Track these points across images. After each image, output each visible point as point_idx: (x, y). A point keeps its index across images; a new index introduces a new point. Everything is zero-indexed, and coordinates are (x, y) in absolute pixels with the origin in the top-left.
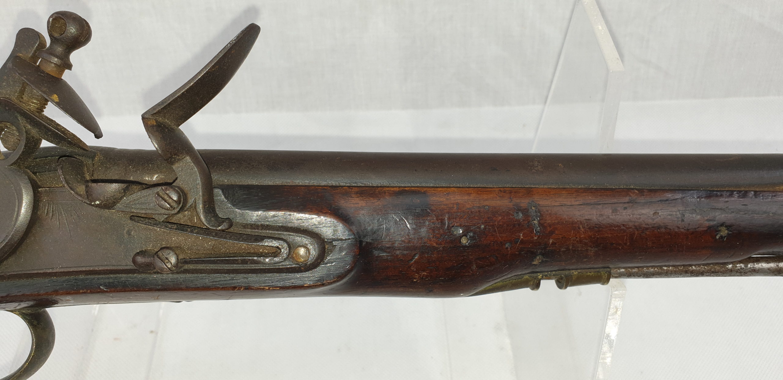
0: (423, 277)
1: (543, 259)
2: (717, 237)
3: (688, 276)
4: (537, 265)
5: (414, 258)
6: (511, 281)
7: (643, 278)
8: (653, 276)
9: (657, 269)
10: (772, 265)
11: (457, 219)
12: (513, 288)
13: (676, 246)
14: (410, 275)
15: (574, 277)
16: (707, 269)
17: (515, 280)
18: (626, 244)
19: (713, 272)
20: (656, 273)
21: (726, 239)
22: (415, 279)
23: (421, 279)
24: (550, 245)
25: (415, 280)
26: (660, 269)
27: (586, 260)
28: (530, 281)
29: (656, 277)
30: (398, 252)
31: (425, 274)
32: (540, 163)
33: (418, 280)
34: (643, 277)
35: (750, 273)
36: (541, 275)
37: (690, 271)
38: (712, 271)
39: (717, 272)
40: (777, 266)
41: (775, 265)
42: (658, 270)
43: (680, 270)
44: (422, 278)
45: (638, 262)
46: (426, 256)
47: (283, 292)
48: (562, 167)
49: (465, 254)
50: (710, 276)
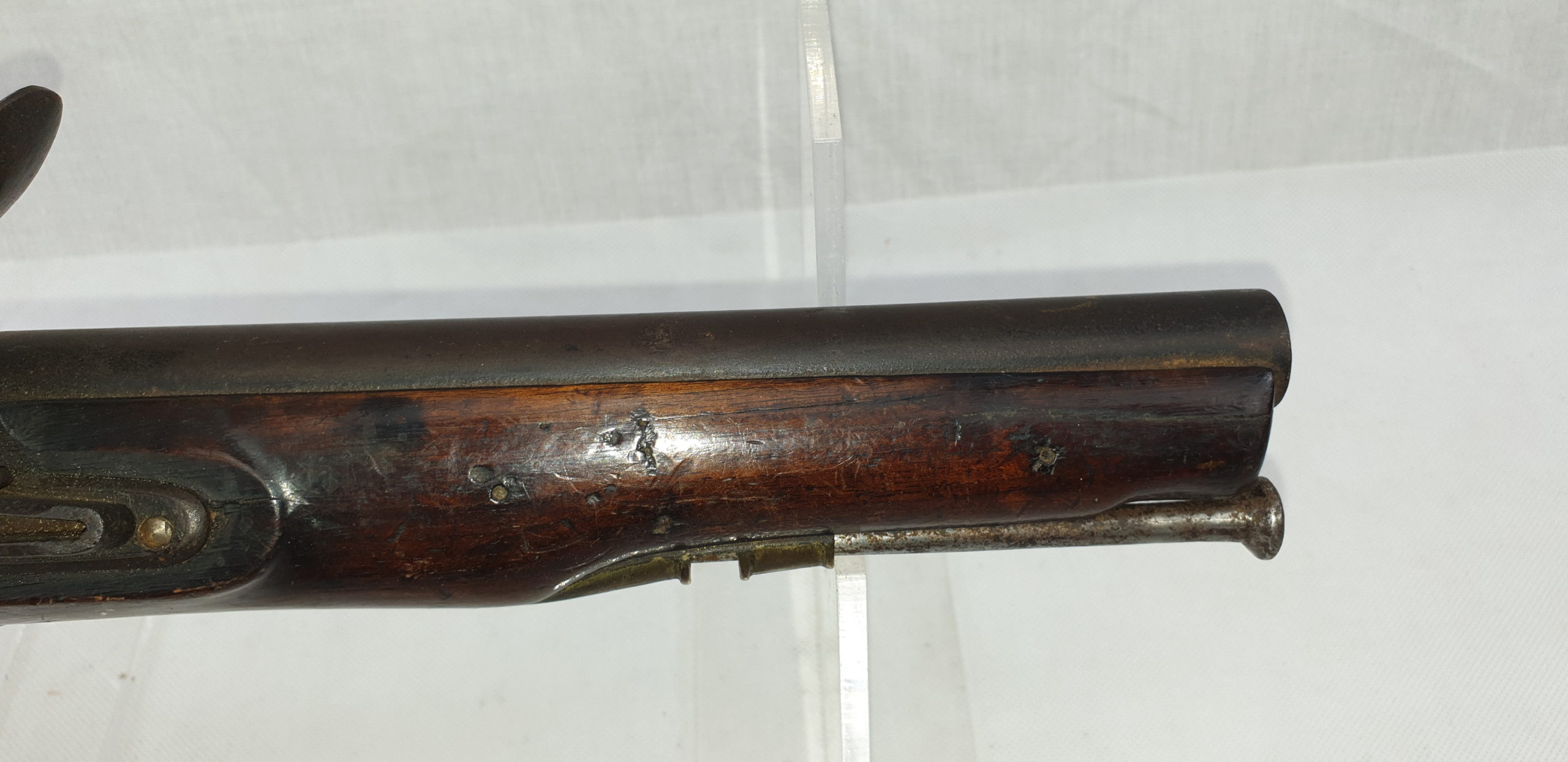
0: (422, 569)
1: (673, 523)
2: (1036, 468)
3: (1003, 548)
4: (664, 534)
5: (399, 533)
6: (628, 568)
7: (909, 553)
8: (929, 548)
9: (935, 533)
10: (1179, 519)
11: (483, 452)
12: (635, 583)
13: (949, 489)
14: (397, 566)
15: (758, 555)
16: (1041, 532)
17: (637, 565)
18: (839, 486)
19: (1053, 538)
20: (933, 542)
21: (1054, 472)
22: (407, 573)
23: (420, 573)
24: (680, 495)
25: (408, 576)
26: (941, 534)
27: (765, 521)
28: (668, 566)
29: (936, 551)
30: (363, 523)
31: (426, 562)
32: (668, 332)
33: (414, 576)
34: (907, 550)
35: (1133, 538)
36: (688, 554)
37: (1005, 536)
38: (1051, 535)
39: (1063, 538)
40: (1189, 521)
41: (1185, 520)
42: (935, 535)
43: (983, 535)
44: (422, 572)
45: (876, 521)
46: (422, 527)
47: (137, 605)
48: (712, 338)
49: (503, 520)
50: (1051, 545)
